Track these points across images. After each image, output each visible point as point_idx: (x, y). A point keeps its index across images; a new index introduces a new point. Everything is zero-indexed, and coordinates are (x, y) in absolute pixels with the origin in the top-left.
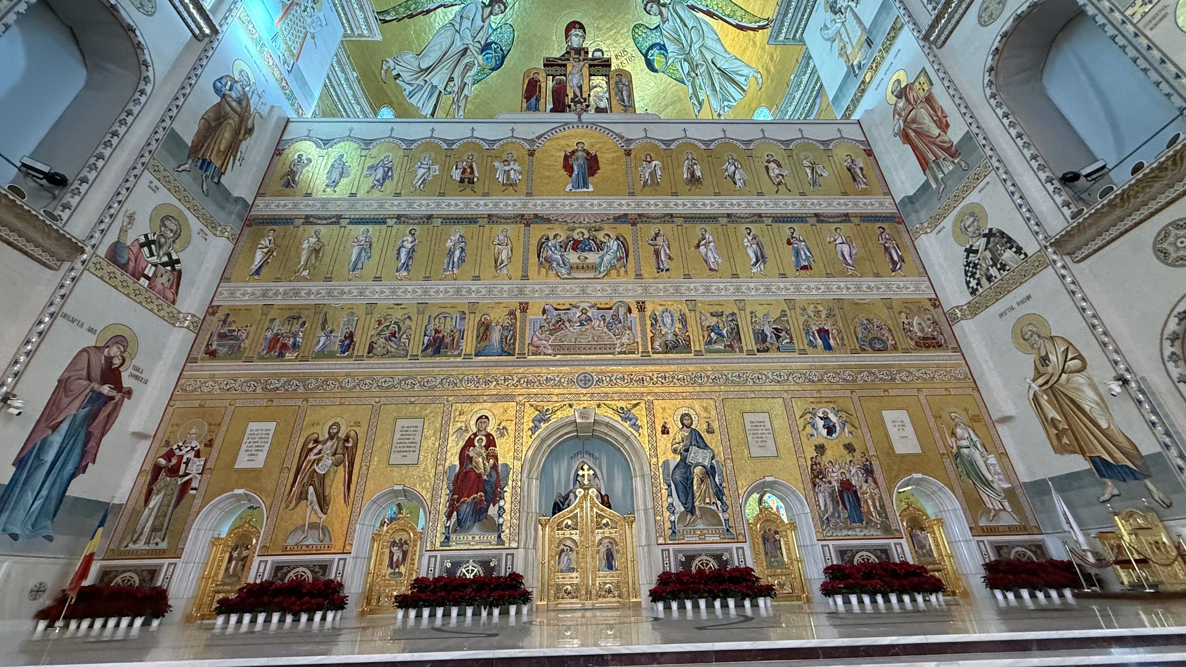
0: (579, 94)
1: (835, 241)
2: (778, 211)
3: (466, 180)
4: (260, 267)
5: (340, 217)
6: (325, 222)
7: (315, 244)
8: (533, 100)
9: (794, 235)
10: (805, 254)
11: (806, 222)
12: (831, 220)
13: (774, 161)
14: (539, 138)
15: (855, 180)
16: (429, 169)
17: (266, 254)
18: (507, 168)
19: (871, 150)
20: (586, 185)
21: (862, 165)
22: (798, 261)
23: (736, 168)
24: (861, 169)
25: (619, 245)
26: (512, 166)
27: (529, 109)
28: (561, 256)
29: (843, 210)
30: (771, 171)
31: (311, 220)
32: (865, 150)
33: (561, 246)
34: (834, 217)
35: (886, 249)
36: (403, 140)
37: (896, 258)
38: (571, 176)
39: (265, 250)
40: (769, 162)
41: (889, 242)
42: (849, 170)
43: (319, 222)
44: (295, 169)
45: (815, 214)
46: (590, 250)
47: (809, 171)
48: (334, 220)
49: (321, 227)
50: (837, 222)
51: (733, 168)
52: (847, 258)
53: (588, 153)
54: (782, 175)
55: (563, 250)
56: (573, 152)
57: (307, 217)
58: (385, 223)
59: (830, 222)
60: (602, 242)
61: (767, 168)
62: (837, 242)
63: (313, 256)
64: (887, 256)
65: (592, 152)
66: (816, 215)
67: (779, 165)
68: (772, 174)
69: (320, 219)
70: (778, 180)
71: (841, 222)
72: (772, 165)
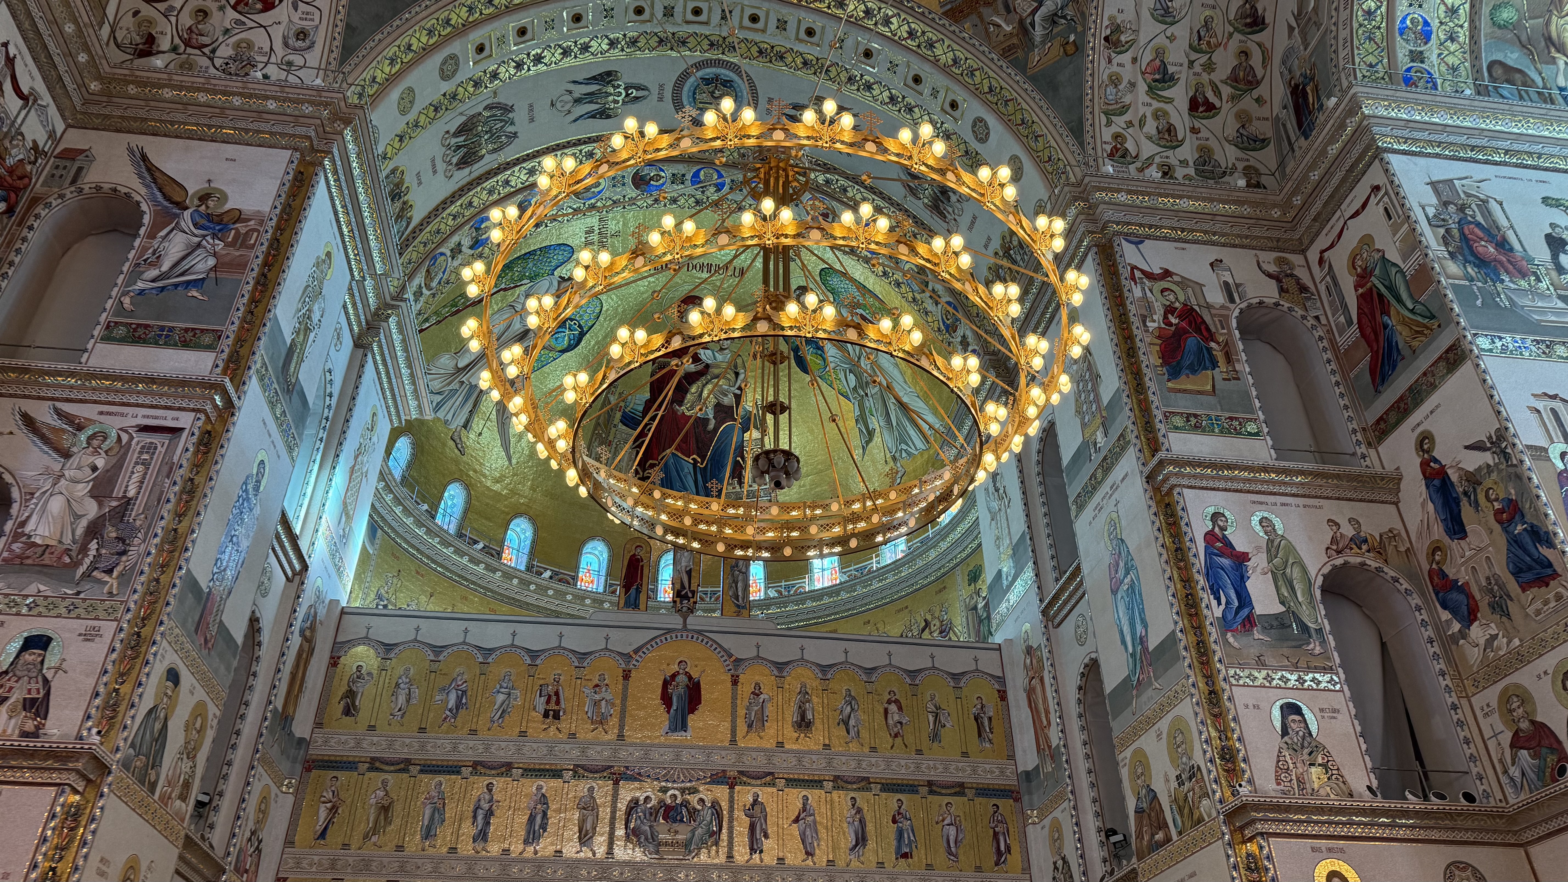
0: (687, 585)
1: (943, 820)
2: (888, 775)
3: (551, 713)
4: (326, 829)
5: (408, 762)
6: (392, 768)
7: (382, 799)
8: (633, 590)
9: (902, 811)
10: (909, 837)
11: (917, 792)
12: (943, 791)
13: (897, 702)
14: (636, 651)
15: (980, 735)
16: (509, 694)
17: (331, 810)
18: (597, 697)
19: (1005, 692)
20: (684, 727)
21: (991, 714)
22: (899, 848)
23: (852, 709)
24: (990, 719)
25: (713, 814)
26: (603, 695)
27: (627, 604)
28: (650, 827)
29: (959, 777)
30: (889, 716)
31: (377, 764)
32: (999, 691)
33: (651, 814)
34: (948, 788)
35: (996, 834)
36: (479, 648)
37: (1002, 848)
38: (668, 712)
39: (329, 805)
40: (889, 702)
41: (1000, 825)
42: (976, 719)
43: (386, 768)
44: (354, 689)
45: (929, 781)
46: (681, 821)
47: (931, 719)
48: (402, 766)
49: (388, 776)
50: (949, 795)
51: (849, 708)
52: (952, 844)
53: (690, 678)
54: (901, 723)
55: (653, 818)
56: (674, 676)
57: (373, 760)
58: (458, 773)
59: (942, 795)
60: (695, 809)
61: (886, 711)
62: (946, 822)
63: (382, 817)
64: (995, 844)
65: (695, 675)
66: (930, 784)
67: (900, 708)
68: (890, 722)
69: (387, 764)
70: (896, 730)
71: (955, 794)
72: (893, 708)
